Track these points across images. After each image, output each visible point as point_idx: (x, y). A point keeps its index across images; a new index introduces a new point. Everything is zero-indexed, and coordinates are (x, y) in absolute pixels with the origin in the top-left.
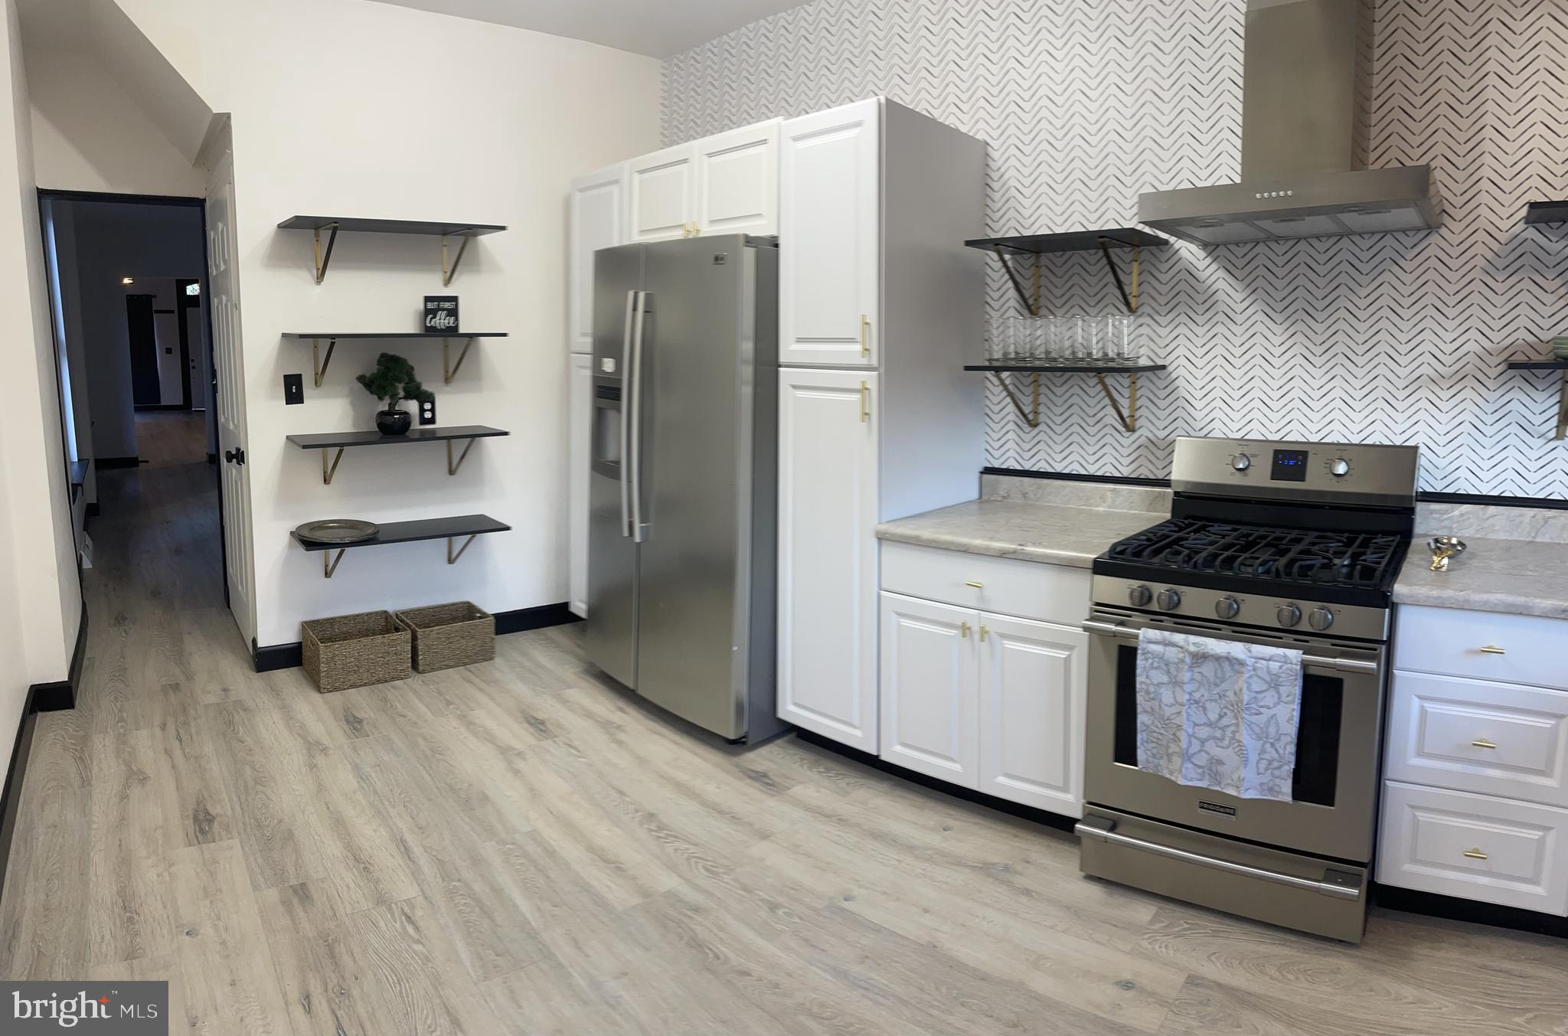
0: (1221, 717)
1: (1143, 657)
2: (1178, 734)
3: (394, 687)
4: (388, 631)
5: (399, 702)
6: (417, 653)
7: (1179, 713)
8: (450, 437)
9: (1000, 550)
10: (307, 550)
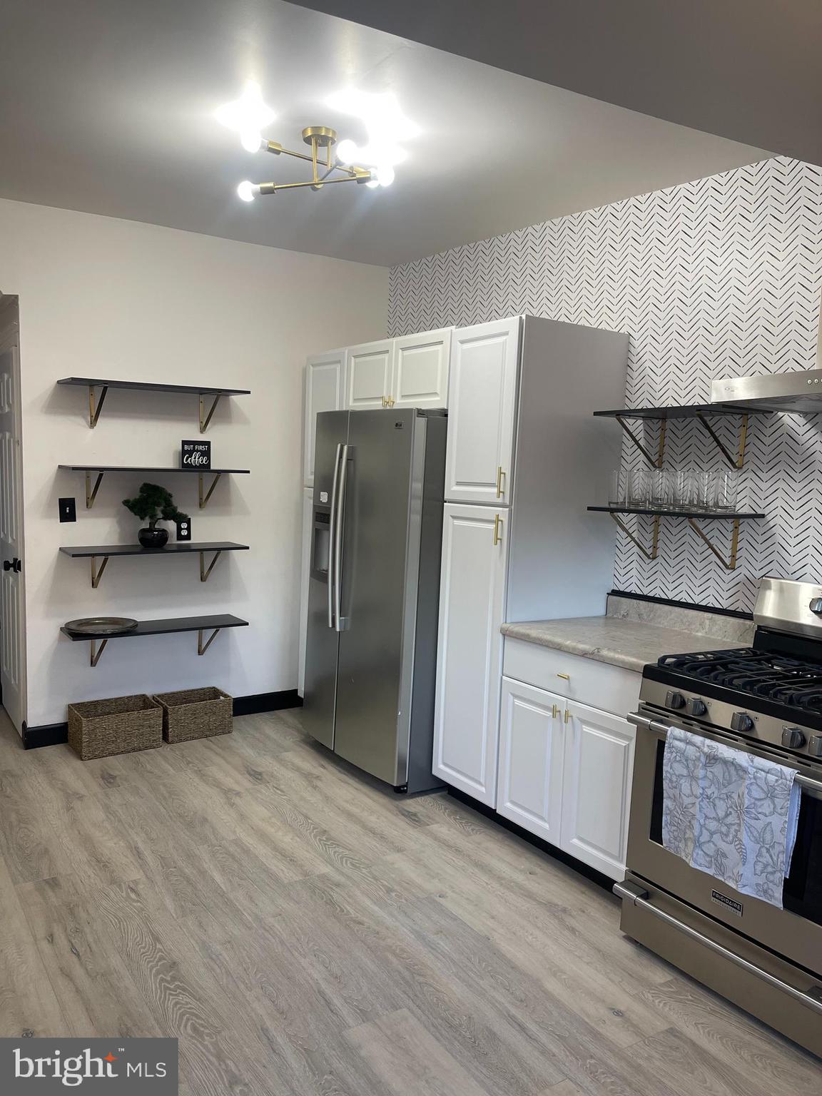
0: (727, 815)
1: (669, 750)
2: (693, 822)
3: (146, 754)
4: (144, 708)
5: (149, 763)
6: (168, 726)
7: (694, 803)
8: (202, 550)
9: (583, 651)
10: (74, 640)
